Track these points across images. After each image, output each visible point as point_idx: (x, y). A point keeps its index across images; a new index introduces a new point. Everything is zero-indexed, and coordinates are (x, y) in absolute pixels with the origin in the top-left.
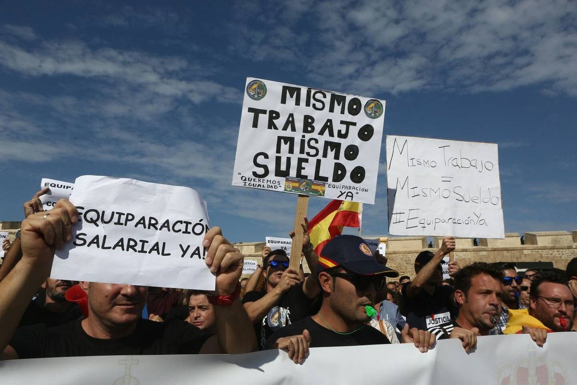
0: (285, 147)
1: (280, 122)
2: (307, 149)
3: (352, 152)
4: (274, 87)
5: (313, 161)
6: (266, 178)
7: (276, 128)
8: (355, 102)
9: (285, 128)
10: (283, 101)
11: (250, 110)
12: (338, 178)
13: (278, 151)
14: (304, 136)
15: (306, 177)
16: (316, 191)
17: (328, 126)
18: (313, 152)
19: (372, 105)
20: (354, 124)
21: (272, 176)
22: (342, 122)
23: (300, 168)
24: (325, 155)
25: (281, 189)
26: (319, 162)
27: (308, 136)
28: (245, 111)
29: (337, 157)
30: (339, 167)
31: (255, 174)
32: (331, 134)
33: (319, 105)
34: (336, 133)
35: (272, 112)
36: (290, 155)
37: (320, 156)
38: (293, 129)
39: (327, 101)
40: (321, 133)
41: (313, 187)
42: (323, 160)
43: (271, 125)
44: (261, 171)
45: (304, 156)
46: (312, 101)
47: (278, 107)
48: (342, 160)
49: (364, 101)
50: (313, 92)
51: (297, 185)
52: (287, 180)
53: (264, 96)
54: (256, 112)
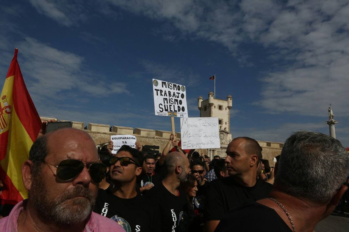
0: (166, 101)
1: (163, 93)
2: (171, 102)
3: (181, 102)
4: (160, 82)
5: (173, 105)
6: (163, 112)
7: (163, 96)
8: (179, 86)
9: (165, 96)
10: (163, 87)
11: (156, 90)
12: (179, 110)
13: (164, 103)
14: (169, 98)
15: (172, 111)
16: (175, 115)
17: (174, 94)
18: (172, 103)
19: (182, 87)
20: (180, 93)
21: (164, 111)
22: (177, 93)
23: (170, 108)
24: (175, 104)
25: (167, 115)
26: (174, 105)
27: (170, 98)
28: (154, 90)
29: (178, 104)
30: (179, 107)
31: (160, 111)
32: (175, 97)
33: (171, 88)
34: (176, 97)
35: (161, 90)
36: (167, 104)
37: (174, 104)
38: (167, 96)
39: (173, 86)
40: (173, 97)
41: (174, 114)
42: (175, 105)
43: (161, 95)
44: (161, 110)
45: (170, 104)
46: (169, 87)
47: (162, 89)
48: (179, 105)
49: (181, 86)
50: (169, 83)
51: (170, 113)
52: (168, 112)
53: (158, 85)
54: (157, 90)
